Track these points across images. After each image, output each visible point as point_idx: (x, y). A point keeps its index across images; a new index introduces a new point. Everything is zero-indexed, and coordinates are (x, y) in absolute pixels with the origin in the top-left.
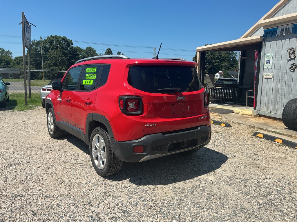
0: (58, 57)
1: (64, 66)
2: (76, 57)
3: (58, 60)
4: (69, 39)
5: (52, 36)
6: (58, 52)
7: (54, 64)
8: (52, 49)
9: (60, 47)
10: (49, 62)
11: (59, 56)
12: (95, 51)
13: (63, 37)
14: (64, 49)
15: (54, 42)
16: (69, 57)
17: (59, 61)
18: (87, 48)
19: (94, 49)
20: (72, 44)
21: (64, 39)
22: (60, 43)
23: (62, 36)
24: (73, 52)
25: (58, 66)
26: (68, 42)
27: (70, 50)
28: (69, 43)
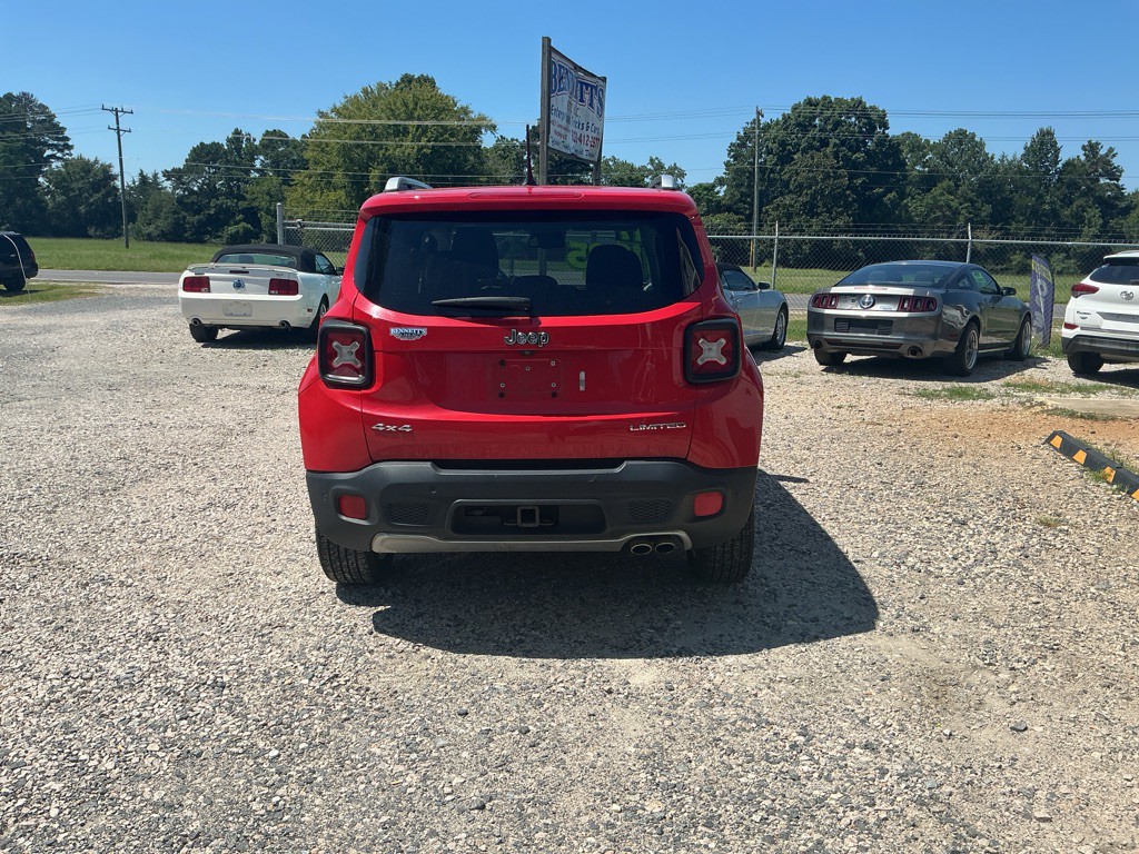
0: (823, 180)
1: (841, 214)
2: (894, 176)
3: (822, 190)
4: (873, 108)
5: (810, 99)
6: (825, 158)
7: (804, 204)
8: (805, 151)
9: (838, 142)
10: (787, 200)
11: (827, 176)
12: (981, 145)
13: (852, 99)
14: (850, 148)
15: (817, 122)
16: (867, 175)
17: (823, 196)
18: (949, 137)
19: (977, 139)
20: (885, 126)
21: (857, 107)
22: (838, 124)
23: (848, 97)
24: (886, 155)
25: (818, 215)
26: (869, 118)
27: (873, 150)
28: (873, 121)
